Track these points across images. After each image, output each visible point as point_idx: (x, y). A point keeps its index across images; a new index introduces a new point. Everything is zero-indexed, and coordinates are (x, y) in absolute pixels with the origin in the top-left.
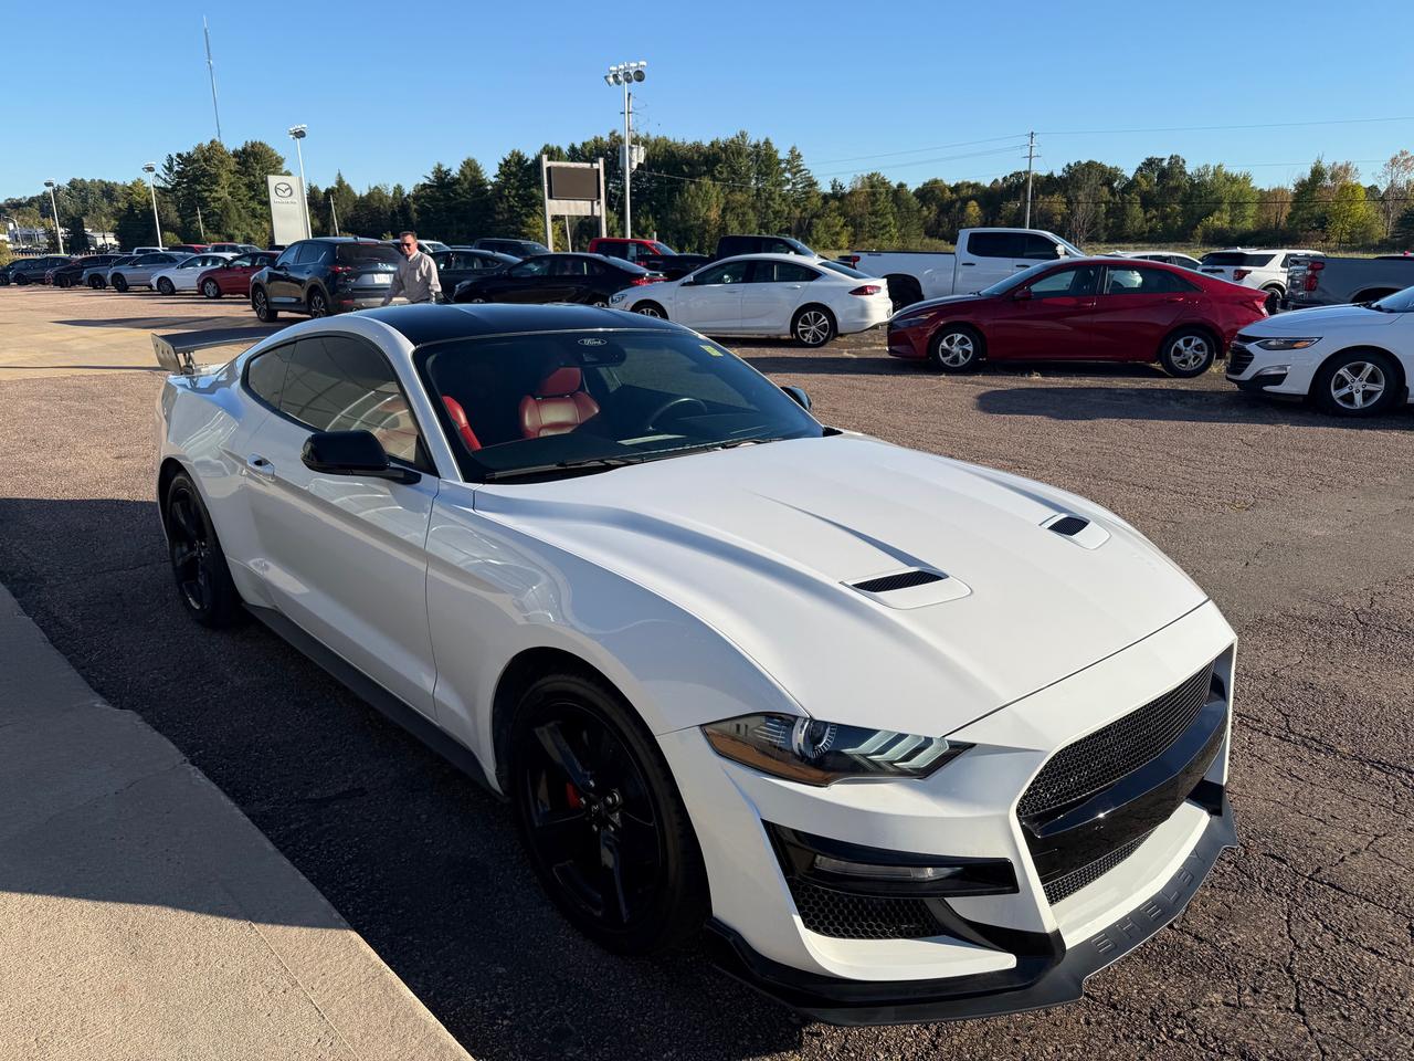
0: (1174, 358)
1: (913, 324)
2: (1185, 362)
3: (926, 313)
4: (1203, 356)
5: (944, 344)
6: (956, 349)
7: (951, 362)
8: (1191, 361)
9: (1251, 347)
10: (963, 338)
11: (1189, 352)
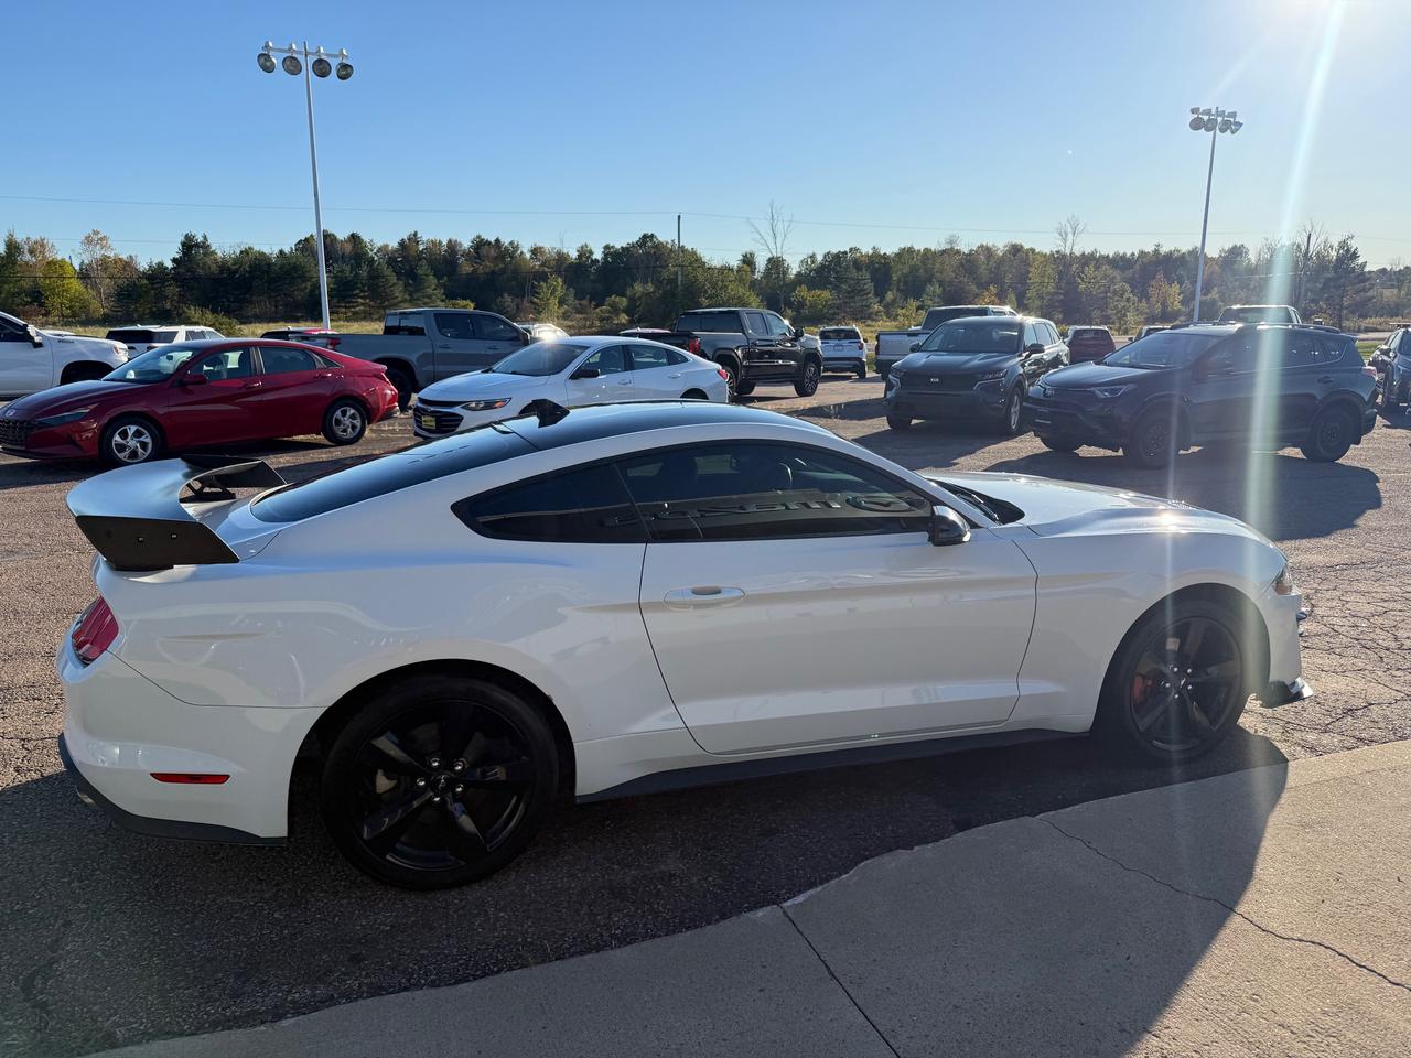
0: (336, 428)
1: (67, 419)
2: (345, 431)
3: (85, 406)
4: (358, 423)
5: (117, 438)
6: (132, 443)
7: (129, 458)
8: (349, 430)
9: (457, 410)
10: (137, 431)
11: (347, 421)
